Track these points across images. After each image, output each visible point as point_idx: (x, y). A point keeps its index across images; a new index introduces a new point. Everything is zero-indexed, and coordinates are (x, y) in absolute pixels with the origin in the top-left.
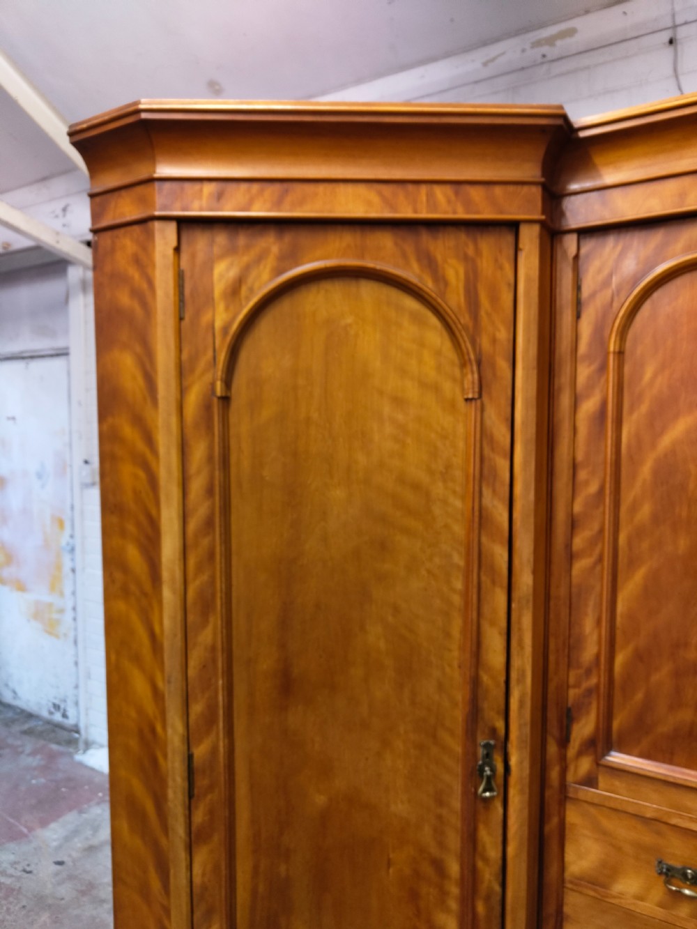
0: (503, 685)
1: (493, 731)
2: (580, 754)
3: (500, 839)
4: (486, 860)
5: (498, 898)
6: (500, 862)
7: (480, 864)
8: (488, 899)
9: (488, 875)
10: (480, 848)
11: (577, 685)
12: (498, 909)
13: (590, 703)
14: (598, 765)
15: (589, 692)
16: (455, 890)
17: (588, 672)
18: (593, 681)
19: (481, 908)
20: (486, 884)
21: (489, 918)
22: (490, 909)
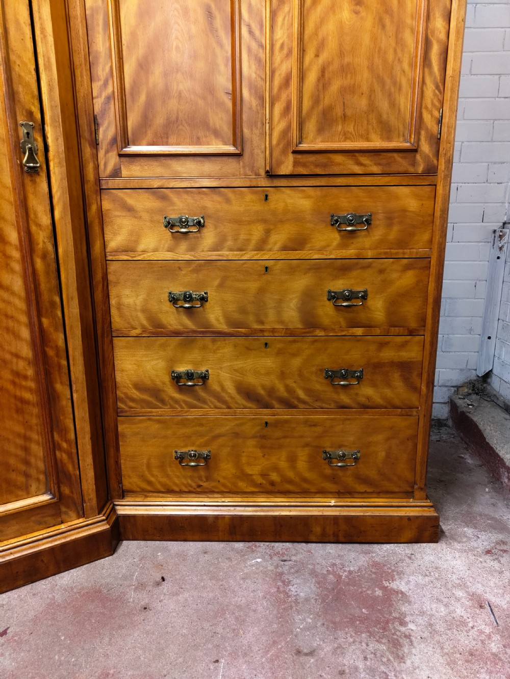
0: (34, 73)
1: (30, 114)
2: (107, 152)
3: (48, 208)
4: (39, 225)
5: (53, 256)
6: (51, 227)
7: (33, 228)
8: (44, 257)
9: (42, 238)
10: (32, 216)
11: (99, 96)
12: (54, 265)
13: (109, 108)
14: (120, 156)
15: (108, 98)
16: (16, 254)
17: (105, 84)
18: (110, 89)
19: (39, 264)
20: (41, 246)
21: (47, 273)
22: (47, 266)
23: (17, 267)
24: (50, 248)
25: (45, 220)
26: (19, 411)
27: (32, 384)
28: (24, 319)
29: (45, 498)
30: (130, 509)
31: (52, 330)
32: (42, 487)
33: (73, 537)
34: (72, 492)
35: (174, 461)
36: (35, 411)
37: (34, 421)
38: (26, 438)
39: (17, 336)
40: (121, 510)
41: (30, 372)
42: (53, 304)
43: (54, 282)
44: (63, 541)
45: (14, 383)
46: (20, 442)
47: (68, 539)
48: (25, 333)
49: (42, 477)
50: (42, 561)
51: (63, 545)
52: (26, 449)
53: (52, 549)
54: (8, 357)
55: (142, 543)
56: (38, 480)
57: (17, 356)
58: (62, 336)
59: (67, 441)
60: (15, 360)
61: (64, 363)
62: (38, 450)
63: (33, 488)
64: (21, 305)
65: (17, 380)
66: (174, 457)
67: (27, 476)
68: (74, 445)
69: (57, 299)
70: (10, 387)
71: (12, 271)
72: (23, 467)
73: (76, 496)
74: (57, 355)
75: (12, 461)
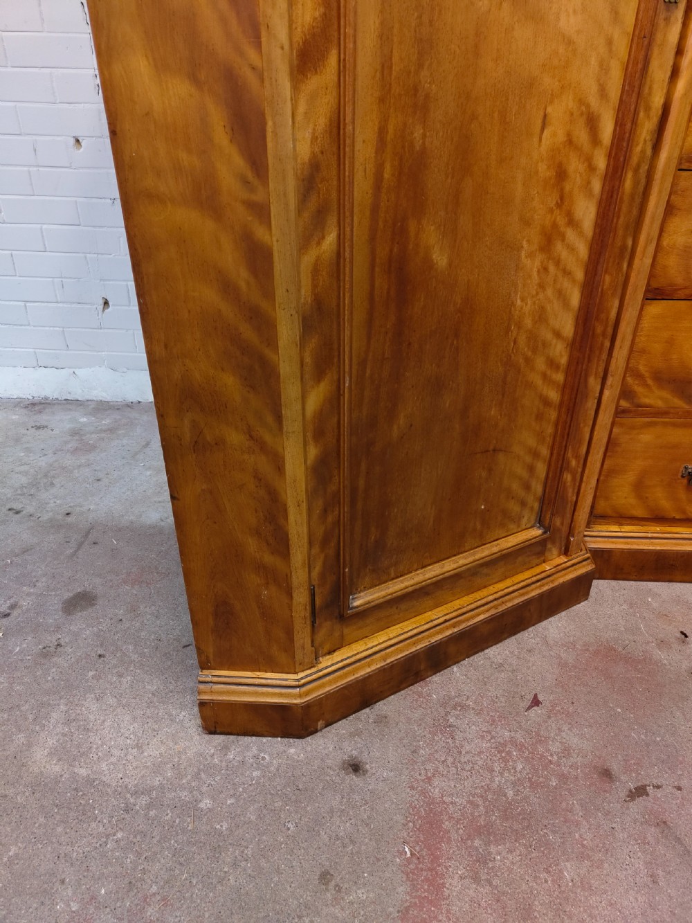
3: (669, 73)
4: (648, 109)
6: (661, 113)
7: (641, 115)
8: (637, 169)
9: (645, 133)
10: (646, 89)
19: (628, 182)
20: (638, 149)
21: (632, 196)
22: (636, 183)
23: (597, 186)
24: (649, 152)
25: (657, 101)
26: (539, 417)
27: (560, 377)
28: (580, 275)
29: (537, 532)
30: (605, 542)
31: (610, 292)
32: (533, 518)
33: (561, 581)
34: (562, 524)
35: (679, 479)
36: (553, 415)
37: (550, 430)
38: (536, 455)
39: (566, 303)
40: (591, 542)
41: (564, 361)
42: (623, 248)
43: (635, 212)
44: (552, 585)
45: (544, 376)
46: (528, 459)
47: (556, 583)
48: (575, 299)
49: (536, 506)
50: (530, 610)
51: (552, 590)
52: (531, 469)
53: (541, 595)
54: (549, 336)
55: (613, 583)
56: (532, 508)
57: (558, 335)
58: (616, 303)
59: (577, 457)
60: (555, 341)
61: (607, 344)
62: (541, 469)
63: (524, 520)
64: (583, 250)
65: (549, 372)
66: (680, 474)
67: (523, 504)
68: (582, 462)
69: (630, 243)
70: (539, 382)
71: (590, 194)
72: (522, 493)
73: (565, 529)
74: (604, 334)
75: (515, 486)
